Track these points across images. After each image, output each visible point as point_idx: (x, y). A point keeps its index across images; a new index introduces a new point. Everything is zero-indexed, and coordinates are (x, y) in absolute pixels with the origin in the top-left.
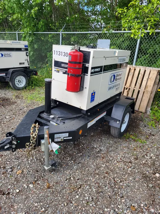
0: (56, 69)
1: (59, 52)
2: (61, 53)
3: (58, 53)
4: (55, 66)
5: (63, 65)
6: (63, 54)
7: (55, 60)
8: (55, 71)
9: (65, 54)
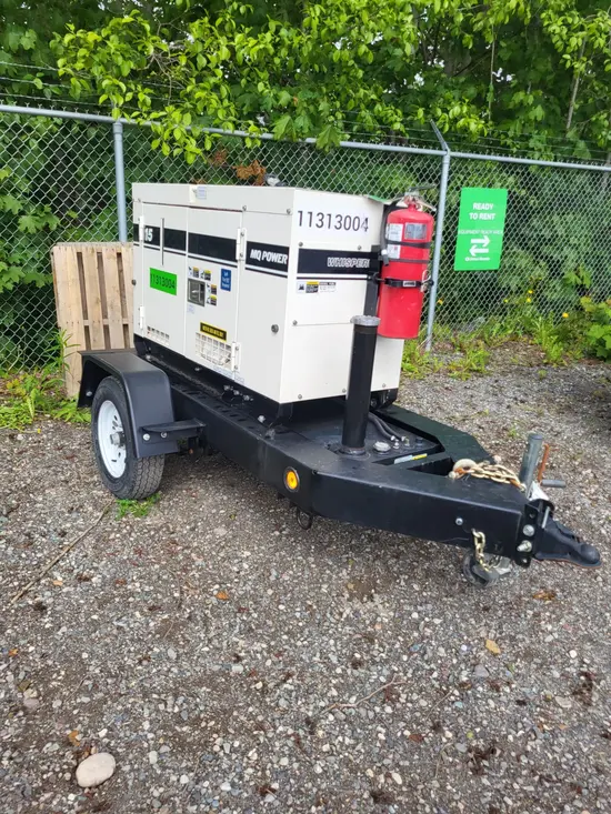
0: (305, 283)
1: (320, 217)
2: (326, 220)
3: (316, 220)
4: (300, 271)
5: (332, 262)
6: (335, 221)
7: (304, 247)
8: (302, 288)
9: (343, 222)
